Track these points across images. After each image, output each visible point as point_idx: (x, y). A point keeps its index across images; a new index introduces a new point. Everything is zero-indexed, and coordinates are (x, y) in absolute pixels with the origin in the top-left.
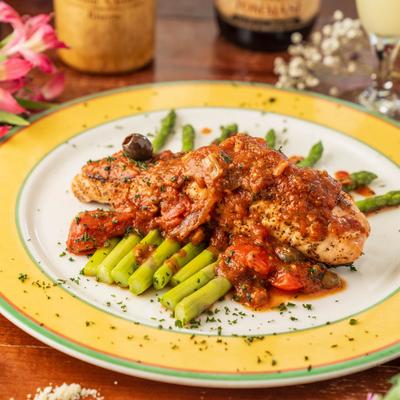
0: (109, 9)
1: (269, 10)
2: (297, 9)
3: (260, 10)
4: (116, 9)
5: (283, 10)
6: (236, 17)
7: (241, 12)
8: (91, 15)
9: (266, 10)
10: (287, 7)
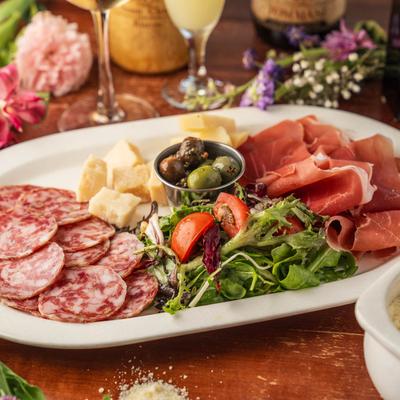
0: (152, 18)
1: (298, 15)
2: (323, 13)
3: (290, 15)
4: (159, 18)
5: (310, 14)
6: (269, 21)
7: (273, 16)
8: (136, 24)
9: (294, 15)
10: (313, 11)
